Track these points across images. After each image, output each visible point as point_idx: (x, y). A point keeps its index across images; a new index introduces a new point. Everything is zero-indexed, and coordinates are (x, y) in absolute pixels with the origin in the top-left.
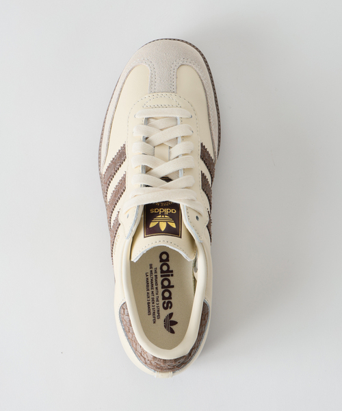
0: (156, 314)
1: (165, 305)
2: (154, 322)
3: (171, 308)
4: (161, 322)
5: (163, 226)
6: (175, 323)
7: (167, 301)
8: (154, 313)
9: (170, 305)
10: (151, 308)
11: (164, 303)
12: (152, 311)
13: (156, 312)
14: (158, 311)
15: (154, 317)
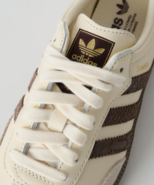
0: (131, 20)
1: (120, 22)
2: (135, 15)
3: (116, 19)
4: (130, 12)
5: (92, 44)
6: (119, 6)
7: (118, 25)
8: (132, 21)
9: (117, 21)
10: (133, 26)
11: (121, 25)
12: (134, 24)
13: (130, 22)
14: (128, 21)
15: (134, 18)
